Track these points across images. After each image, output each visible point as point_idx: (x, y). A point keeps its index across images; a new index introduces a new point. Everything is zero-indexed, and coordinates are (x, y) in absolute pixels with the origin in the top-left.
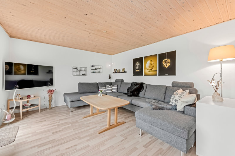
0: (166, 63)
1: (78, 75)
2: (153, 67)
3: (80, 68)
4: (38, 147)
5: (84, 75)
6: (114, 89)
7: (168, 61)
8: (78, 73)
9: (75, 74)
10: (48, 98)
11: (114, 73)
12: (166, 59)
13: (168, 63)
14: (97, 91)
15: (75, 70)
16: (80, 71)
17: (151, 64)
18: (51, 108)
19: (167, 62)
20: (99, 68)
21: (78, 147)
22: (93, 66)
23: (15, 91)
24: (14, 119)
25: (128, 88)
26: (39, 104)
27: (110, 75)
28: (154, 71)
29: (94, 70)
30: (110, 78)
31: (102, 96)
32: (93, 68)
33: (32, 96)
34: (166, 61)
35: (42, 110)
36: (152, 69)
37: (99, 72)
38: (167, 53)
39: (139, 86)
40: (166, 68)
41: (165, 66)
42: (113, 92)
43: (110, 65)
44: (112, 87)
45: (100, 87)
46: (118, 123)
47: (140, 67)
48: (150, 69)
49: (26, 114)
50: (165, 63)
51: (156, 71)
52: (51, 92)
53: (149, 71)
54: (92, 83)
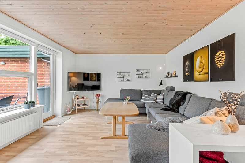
0: (220, 59)
1: (122, 81)
2: (204, 66)
3: (124, 74)
4: (64, 132)
5: (128, 80)
6: (160, 99)
7: (223, 55)
8: (122, 79)
9: (119, 79)
10: (96, 101)
11: (166, 78)
12: (220, 52)
13: (223, 59)
14: (139, 100)
15: (119, 76)
16: (124, 76)
17: (201, 62)
18: (98, 110)
19: (220, 57)
20: (146, 72)
21: (78, 141)
22: (138, 70)
23: (75, 93)
24: (70, 113)
25: (171, 99)
26: (89, 105)
27: (162, 81)
28: (205, 73)
29: (139, 75)
30: (161, 84)
31: (128, 104)
32: (138, 73)
33: (85, 98)
34: (220, 55)
35: (91, 110)
36: (203, 70)
37: (146, 77)
38: (221, 40)
39: (181, 96)
40: (220, 67)
41: (219, 63)
42: (156, 102)
43: (161, 68)
44: (157, 96)
45: (143, 95)
46: (125, 136)
47: (189, 68)
48: (200, 70)
49: (80, 111)
50: (218, 58)
51: (208, 73)
52: (98, 95)
53: (199, 73)
54: (135, 90)
